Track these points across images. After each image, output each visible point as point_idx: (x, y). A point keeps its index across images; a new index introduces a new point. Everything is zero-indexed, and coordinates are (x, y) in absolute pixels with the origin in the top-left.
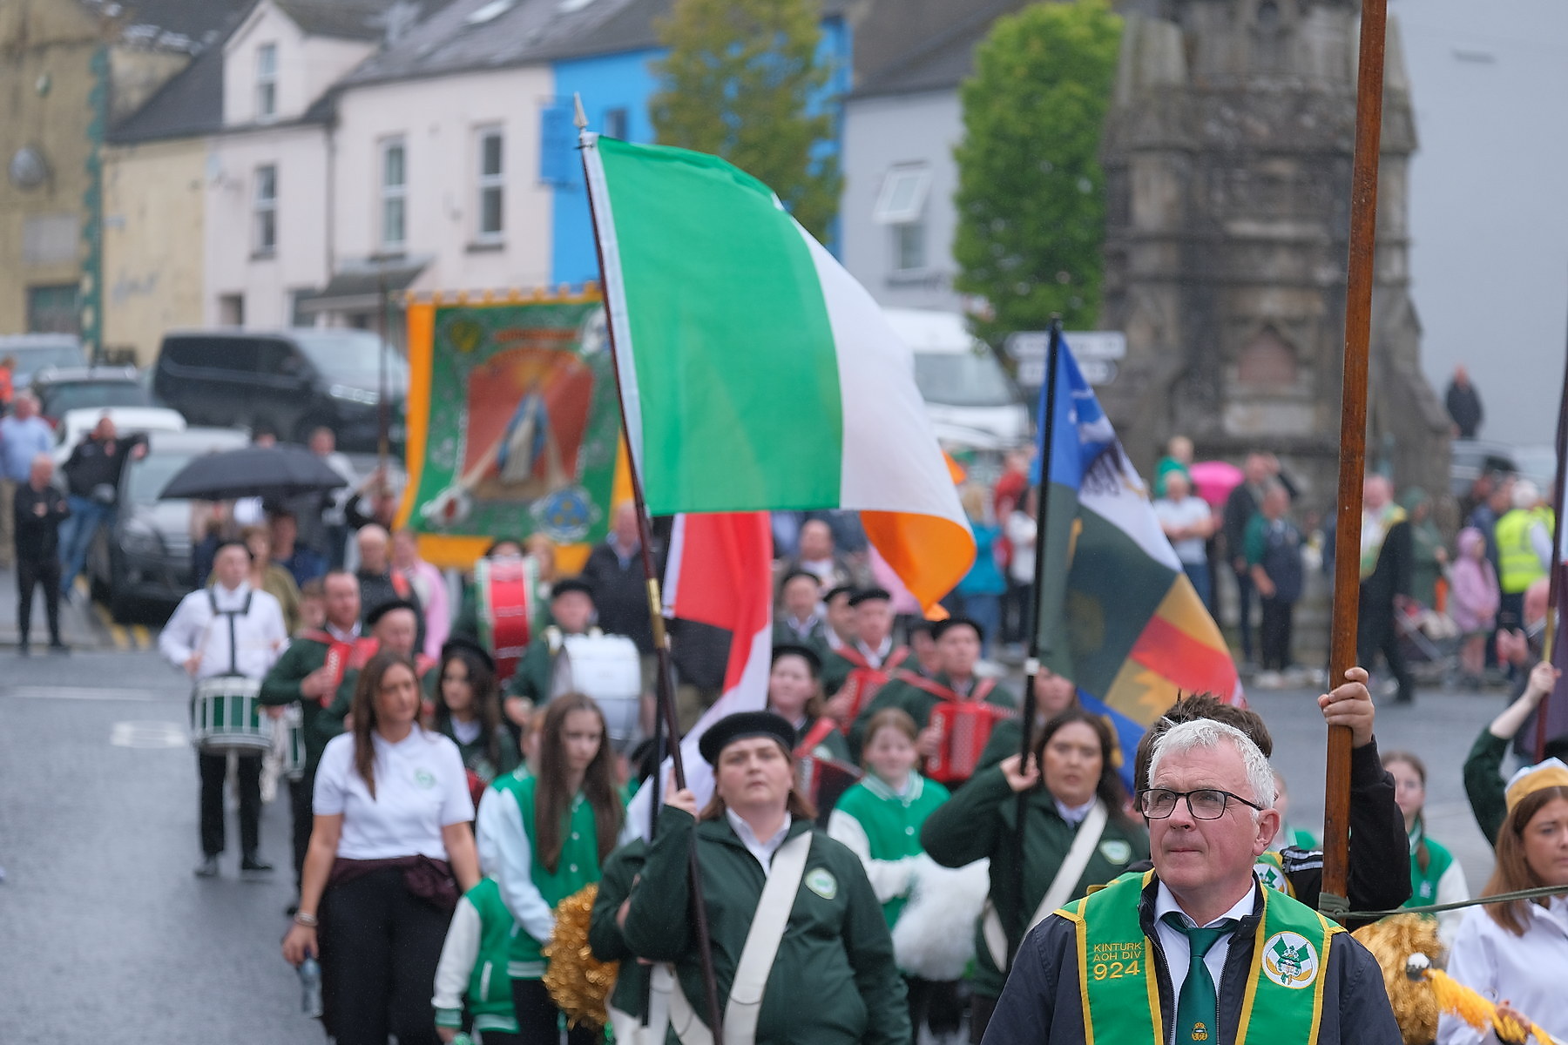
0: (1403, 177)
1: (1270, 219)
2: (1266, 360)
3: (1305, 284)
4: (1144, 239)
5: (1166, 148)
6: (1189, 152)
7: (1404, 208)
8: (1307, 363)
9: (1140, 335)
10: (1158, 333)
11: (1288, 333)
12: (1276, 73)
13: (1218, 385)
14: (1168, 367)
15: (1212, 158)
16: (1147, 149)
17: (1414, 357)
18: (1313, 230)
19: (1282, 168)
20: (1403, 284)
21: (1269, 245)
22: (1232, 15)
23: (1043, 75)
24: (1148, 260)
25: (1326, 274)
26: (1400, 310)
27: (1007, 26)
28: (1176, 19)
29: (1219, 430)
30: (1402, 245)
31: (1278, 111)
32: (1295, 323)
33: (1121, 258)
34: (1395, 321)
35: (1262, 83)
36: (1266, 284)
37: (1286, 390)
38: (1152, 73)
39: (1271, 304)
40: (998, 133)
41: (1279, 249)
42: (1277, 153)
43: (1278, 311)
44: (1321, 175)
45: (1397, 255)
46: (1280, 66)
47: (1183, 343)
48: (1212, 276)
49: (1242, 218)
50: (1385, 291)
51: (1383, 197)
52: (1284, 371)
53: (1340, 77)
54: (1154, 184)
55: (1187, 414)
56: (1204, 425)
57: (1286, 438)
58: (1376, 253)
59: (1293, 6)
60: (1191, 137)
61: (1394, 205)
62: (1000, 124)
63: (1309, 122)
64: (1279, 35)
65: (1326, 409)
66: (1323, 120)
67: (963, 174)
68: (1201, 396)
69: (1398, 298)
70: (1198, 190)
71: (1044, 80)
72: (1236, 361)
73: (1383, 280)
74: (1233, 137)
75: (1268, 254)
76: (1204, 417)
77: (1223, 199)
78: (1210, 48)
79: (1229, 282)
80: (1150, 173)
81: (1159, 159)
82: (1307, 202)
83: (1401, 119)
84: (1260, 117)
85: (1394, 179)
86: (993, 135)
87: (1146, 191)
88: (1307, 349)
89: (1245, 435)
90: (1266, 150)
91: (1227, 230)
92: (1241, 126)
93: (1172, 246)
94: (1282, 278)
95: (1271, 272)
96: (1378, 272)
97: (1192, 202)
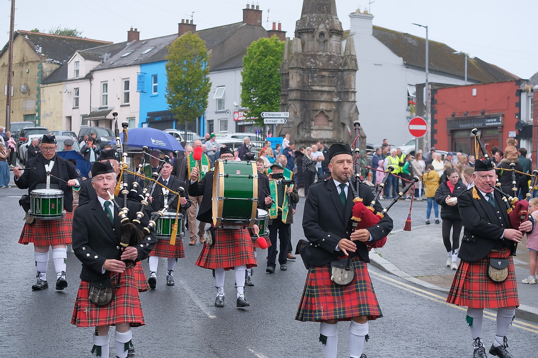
0: (355, 76)
1: (323, 86)
2: (321, 120)
3: (331, 102)
4: (292, 90)
5: (297, 68)
6: (303, 69)
7: (355, 83)
8: (331, 121)
10: (296, 113)
11: (326, 113)
12: (324, 51)
13: (310, 127)
14: (298, 121)
15: (308, 71)
16: (293, 68)
18: (332, 89)
19: (324, 73)
20: (354, 102)
21: (322, 92)
22: (313, 37)
24: (293, 95)
25: (335, 100)
26: (354, 108)
27: (255, 43)
28: (299, 38)
29: (310, 137)
30: (355, 92)
31: (324, 60)
32: (327, 111)
33: (286, 96)
34: (352, 111)
35: (320, 53)
36: (321, 101)
37: (327, 128)
38: (294, 50)
39: (323, 106)
40: (252, 68)
41: (325, 93)
42: (324, 70)
43: (324, 108)
44: (334, 75)
45: (353, 94)
46: (325, 49)
47: (301, 116)
48: (308, 99)
49: (315, 86)
50: (350, 104)
51: (350, 81)
52: (326, 123)
53: (339, 52)
54: (294, 77)
55: (302, 133)
56: (306, 136)
57: (326, 139)
58: (348, 94)
59: (328, 35)
60: (303, 66)
61: (352, 83)
62: (253, 66)
63: (332, 62)
64: (324, 42)
65: (335, 132)
66: (335, 62)
67: (243, 78)
68: (306, 129)
69: (353, 105)
70: (305, 79)
71: (263, 56)
72: (314, 120)
73: (350, 101)
74: (313, 66)
75: (322, 94)
76: (306, 134)
77: (311, 81)
78: (308, 44)
79: (312, 101)
80: (294, 74)
81: (295, 71)
82: (331, 82)
83: (354, 62)
84: (320, 61)
85: (352, 77)
86: (251, 69)
87: (292, 78)
88: (331, 118)
89: (316, 139)
90: (321, 69)
91: (312, 88)
92: (315, 63)
93: (299, 92)
94: (325, 100)
95: (323, 99)
96: (349, 99)
97: (304, 81)
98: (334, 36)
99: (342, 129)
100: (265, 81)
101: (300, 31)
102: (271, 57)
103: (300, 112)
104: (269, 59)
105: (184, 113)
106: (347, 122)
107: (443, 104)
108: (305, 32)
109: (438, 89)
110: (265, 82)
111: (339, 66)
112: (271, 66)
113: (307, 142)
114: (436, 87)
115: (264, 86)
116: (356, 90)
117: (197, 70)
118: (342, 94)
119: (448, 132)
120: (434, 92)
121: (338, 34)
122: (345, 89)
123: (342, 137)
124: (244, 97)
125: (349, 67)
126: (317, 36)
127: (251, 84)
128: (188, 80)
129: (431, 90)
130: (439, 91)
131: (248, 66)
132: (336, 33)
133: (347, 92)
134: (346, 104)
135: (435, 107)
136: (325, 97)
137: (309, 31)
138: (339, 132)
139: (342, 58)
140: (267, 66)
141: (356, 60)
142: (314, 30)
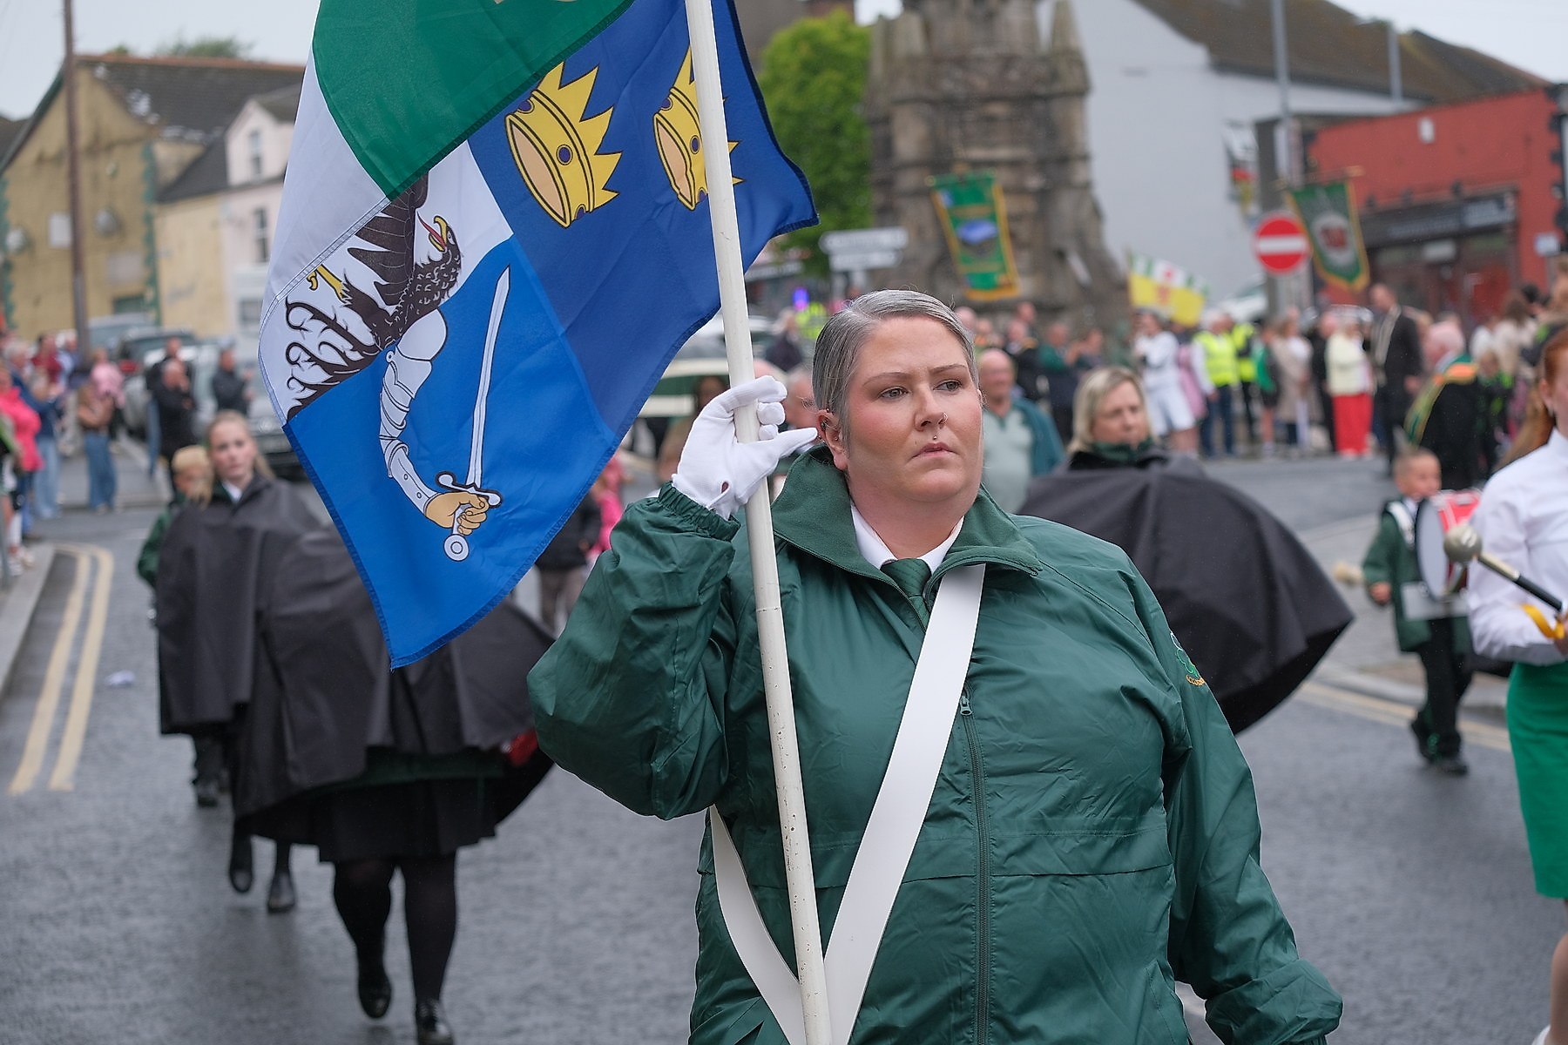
0: (1082, 110)
1: (992, 146)
4: (907, 166)
5: (917, 100)
6: (933, 103)
7: (1085, 131)
8: (1026, 246)
10: (922, 232)
14: (931, 256)
15: (950, 105)
16: (902, 102)
17: (1099, 235)
18: (1021, 152)
19: (998, 109)
20: (1087, 186)
21: (992, 164)
23: (810, 69)
24: (908, 180)
25: (1034, 182)
26: (1087, 204)
28: (916, 12)
30: (1085, 158)
31: (992, 70)
32: (1015, 218)
35: (979, 51)
38: (901, 49)
41: (1001, 167)
42: (993, 99)
44: (1025, 114)
45: (1082, 164)
47: (938, 237)
49: (972, 146)
50: (1074, 193)
51: (1070, 123)
53: (1033, 45)
54: (909, 127)
58: (1068, 165)
60: (932, 92)
61: (1077, 129)
63: (1014, 75)
64: (988, 17)
65: (1040, 277)
68: (953, 275)
69: (1085, 195)
70: (941, 129)
73: (1073, 185)
74: (963, 91)
75: (994, 170)
77: (958, 135)
78: (942, 28)
80: (907, 119)
81: (912, 108)
82: (1017, 133)
83: (1078, 70)
84: (980, 75)
85: (1076, 112)
87: (903, 131)
88: (1026, 236)
90: (986, 97)
91: (962, 156)
92: (967, 82)
93: (926, 169)
96: (1070, 179)
97: (936, 138)
99: (1056, 269)
103: (933, 228)
104: (830, 79)
106: (1070, 246)
109: (1320, 130)
111: (1037, 84)
112: (838, 101)
114: (1314, 127)
115: (821, 162)
116: (1090, 151)
118: (1052, 165)
120: (1307, 138)
122: (1057, 149)
125: (1065, 85)
126: (966, 3)
129: (1301, 135)
130: (1323, 137)
133: (1064, 160)
134: (1065, 193)
136: (1003, 179)
138: (1050, 275)
139: (1044, 59)
141: (1082, 65)
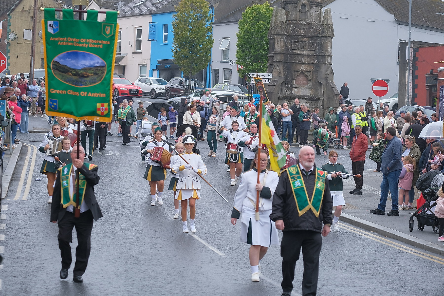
0: (331, 42)
2: (302, 79)
4: (277, 54)
5: (282, 35)
6: (286, 36)
7: (331, 48)
8: (310, 80)
9: (275, 74)
10: (279, 73)
11: (306, 74)
12: (305, 20)
13: (291, 85)
14: (282, 80)
15: (291, 37)
16: (278, 35)
17: (332, 80)
20: (330, 64)
21: (302, 55)
22: (296, 8)
24: (277, 58)
25: (314, 62)
26: (330, 69)
27: (249, 9)
29: (292, 94)
30: (331, 56)
31: (305, 28)
32: (307, 72)
33: (272, 57)
35: (302, 22)
36: (302, 64)
37: (306, 86)
39: (303, 68)
41: (305, 56)
42: (305, 36)
43: (304, 69)
44: (314, 41)
45: (329, 58)
46: (306, 18)
47: (285, 76)
48: (290, 62)
49: (297, 50)
50: (326, 66)
51: (327, 46)
52: (306, 82)
53: (318, 21)
54: (279, 42)
55: (284, 90)
56: (288, 93)
57: (305, 96)
58: (325, 58)
59: (309, 6)
60: (287, 32)
61: (329, 48)
62: (247, 29)
63: (312, 30)
64: (306, 12)
65: (313, 90)
66: (314, 30)
67: (238, 39)
68: (288, 87)
69: (329, 67)
70: (288, 44)
71: (256, 20)
72: (295, 79)
73: (326, 63)
74: (296, 33)
75: (303, 57)
76: (288, 91)
77: (293, 46)
78: (291, 14)
79: (294, 63)
80: (278, 40)
81: (280, 37)
82: (311, 47)
83: (331, 30)
84: (301, 29)
85: (329, 42)
86: (245, 31)
87: (277, 43)
88: (310, 78)
89: (296, 95)
90: (303, 36)
91: (294, 52)
92: (298, 31)
93: (282, 55)
94: (305, 62)
95: (303, 61)
96: (325, 62)
97: (287, 46)
98: (315, 7)
99: (319, 88)
100: (257, 42)
101: (285, 3)
102: (262, 22)
103: (283, 72)
104: (261, 23)
105: (188, 66)
106: (323, 82)
107: (423, 61)
108: (290, 4)
109: (419, 47)
110: (257, 44)
111: (318, 33)
112: (263, 30)
113: (289, 98)
114: (418, 46)
115: (256, 47)
116: (332, 54)
117: (201, 28)
118: (320, 57)
119: (426, 88)
120: (415, 50)
121: (318, 5)
122: (322, 53)
123: (319, 94)
124: (239, 56)
125: (326, 34)
126: (299, 7)
127: (245, 44)
128: (193, 37)
129: (413, 48)
130: (420, 50)
131: (242, 29)
132: (316, 5)
133: (324, 56)
134: (323, 66)
135: (416, 64)
136: (305, 60)
137: (292, 2)
138: (316, 90)
139: (321, 26)
140: (259, 29)
141: (332, 29)
142: (297, 2)
